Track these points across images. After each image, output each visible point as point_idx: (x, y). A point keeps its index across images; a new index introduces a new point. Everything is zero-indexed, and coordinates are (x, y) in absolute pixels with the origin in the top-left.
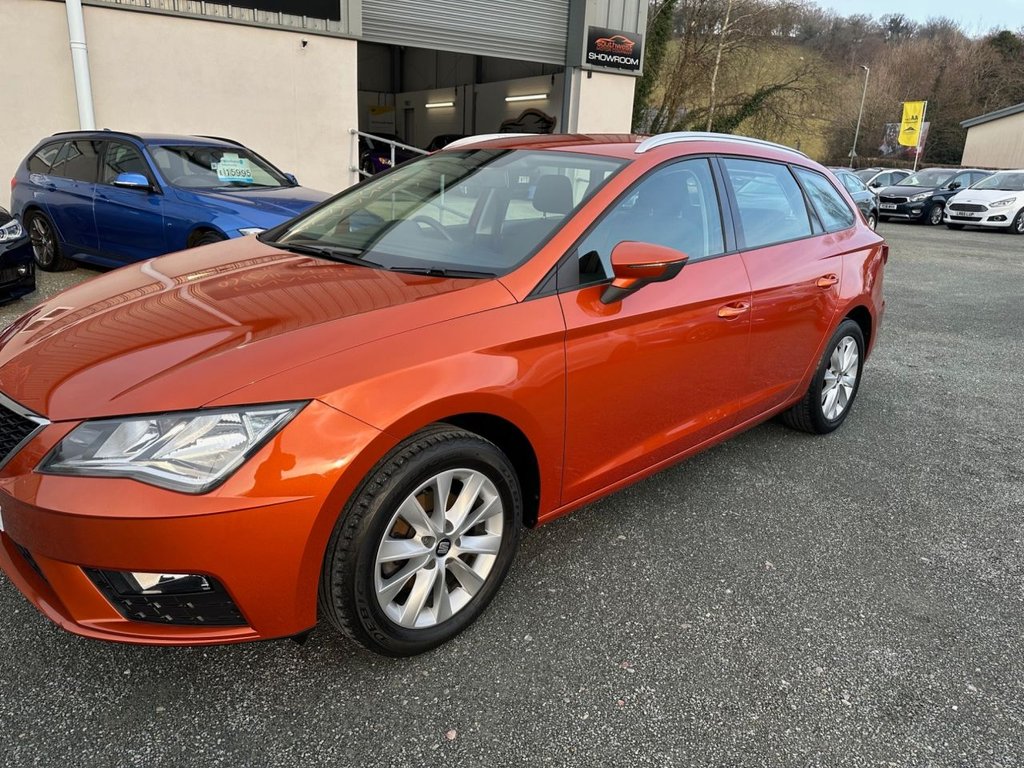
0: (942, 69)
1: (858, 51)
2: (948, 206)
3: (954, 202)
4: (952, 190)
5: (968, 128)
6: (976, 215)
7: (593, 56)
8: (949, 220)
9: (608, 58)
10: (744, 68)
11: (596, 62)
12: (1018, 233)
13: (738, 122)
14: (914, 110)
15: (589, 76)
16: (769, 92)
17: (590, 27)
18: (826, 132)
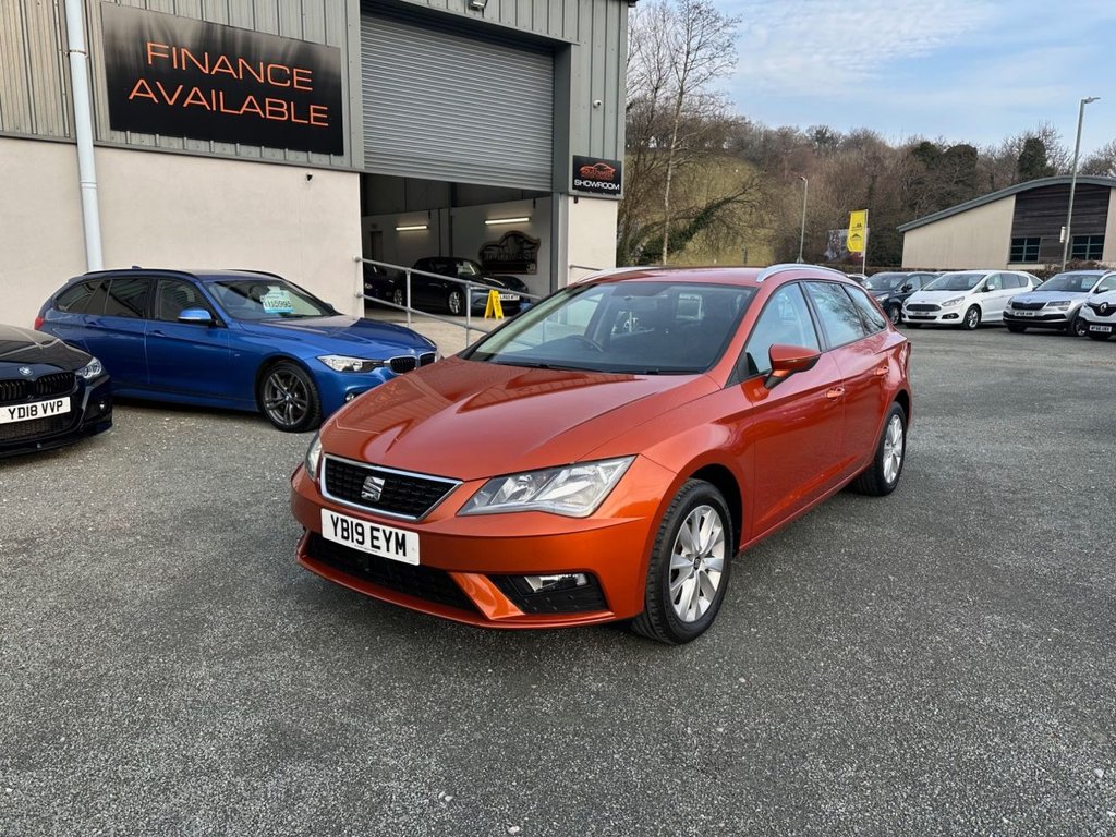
0: (874, 178)
1: (789, 162)
2: (904, 307)
3: (910, 303)
4: (905, 292)
5: (904, 232)
6: (931, 314)
7: (579, 183)
8: (907, 320)
9: (592, 184)
10: (692, 183)
11: (581, 188)
12: (970, 329)
13: (691, 235)
14: (859, 218)
15: (576, 202)
16: (719, 206)
17: (574, 156)
18: (770, 241)
